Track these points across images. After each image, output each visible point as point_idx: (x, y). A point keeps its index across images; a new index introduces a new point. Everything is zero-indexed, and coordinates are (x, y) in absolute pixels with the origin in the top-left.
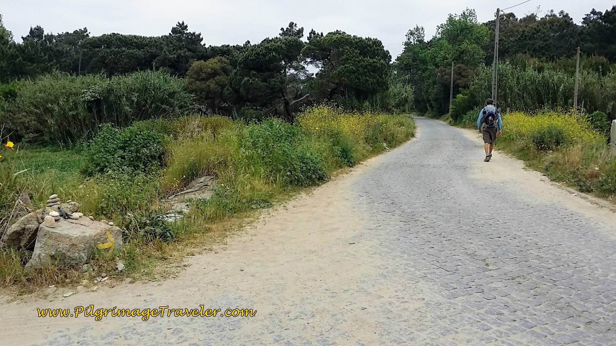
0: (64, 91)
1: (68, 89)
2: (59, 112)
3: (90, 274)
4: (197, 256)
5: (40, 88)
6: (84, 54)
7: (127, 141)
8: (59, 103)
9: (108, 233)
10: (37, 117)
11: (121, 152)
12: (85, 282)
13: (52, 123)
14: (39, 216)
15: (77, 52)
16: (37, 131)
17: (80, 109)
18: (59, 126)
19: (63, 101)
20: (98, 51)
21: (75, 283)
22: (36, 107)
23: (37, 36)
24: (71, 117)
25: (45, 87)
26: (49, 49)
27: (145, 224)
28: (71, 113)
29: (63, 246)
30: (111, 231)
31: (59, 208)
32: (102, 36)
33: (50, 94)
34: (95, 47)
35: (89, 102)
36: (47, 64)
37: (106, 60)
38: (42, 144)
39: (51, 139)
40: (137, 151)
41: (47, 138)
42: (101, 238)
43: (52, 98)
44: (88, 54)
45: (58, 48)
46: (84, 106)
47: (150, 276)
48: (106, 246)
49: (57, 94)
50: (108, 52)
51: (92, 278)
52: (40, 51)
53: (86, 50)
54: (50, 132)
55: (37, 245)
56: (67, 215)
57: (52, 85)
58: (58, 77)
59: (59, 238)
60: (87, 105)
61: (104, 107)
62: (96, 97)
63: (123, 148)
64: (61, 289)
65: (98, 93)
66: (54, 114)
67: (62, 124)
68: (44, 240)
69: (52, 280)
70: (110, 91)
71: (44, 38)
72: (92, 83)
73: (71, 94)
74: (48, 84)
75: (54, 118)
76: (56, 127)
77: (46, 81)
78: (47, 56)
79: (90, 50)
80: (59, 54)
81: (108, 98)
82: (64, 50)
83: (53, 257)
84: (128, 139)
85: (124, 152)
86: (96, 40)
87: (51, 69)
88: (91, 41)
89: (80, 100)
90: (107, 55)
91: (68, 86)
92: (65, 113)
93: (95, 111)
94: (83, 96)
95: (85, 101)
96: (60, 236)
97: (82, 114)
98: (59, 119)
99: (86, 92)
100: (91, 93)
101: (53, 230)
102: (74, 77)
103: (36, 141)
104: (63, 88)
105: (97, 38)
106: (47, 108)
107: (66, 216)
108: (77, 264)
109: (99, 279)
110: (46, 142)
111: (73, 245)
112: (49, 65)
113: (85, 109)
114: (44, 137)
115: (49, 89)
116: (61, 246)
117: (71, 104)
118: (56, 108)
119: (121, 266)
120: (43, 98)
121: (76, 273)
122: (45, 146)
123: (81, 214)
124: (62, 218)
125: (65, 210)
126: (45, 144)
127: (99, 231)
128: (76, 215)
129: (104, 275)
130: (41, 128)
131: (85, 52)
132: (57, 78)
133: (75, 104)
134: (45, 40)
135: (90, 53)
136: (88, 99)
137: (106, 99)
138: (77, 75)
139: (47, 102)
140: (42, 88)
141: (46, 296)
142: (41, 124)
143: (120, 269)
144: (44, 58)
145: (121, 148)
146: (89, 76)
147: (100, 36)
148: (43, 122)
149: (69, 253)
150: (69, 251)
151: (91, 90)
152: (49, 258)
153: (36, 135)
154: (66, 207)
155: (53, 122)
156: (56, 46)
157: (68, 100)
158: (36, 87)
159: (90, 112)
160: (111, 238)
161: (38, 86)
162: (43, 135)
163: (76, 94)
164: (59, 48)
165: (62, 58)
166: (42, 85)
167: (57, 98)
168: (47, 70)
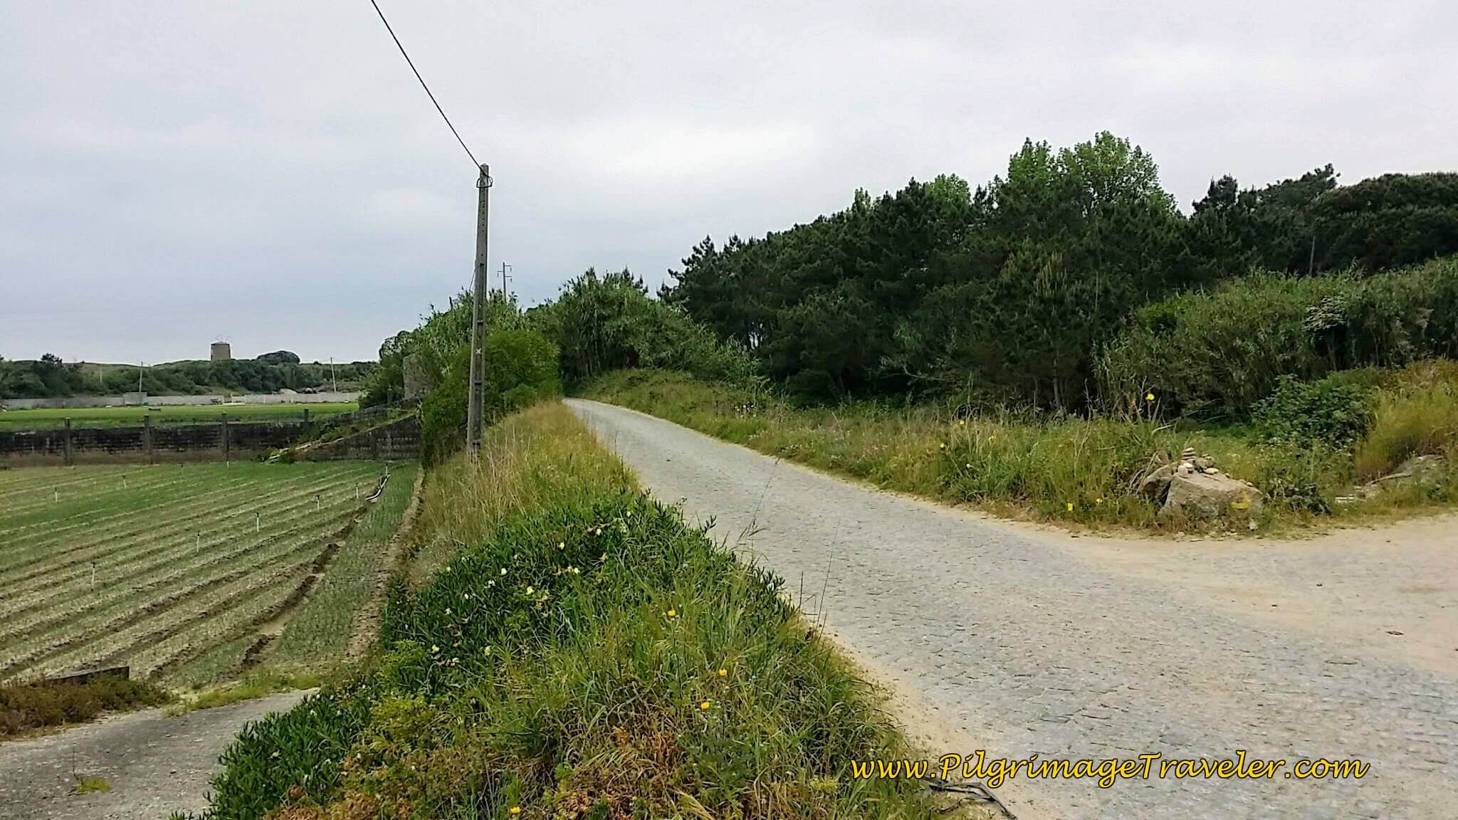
0: (1269, 311)
1: (1278, 308)
2: (1257, 356)
3: (1219, 528)
4: (1349, 530)
5: (1221, 308)
6: (1319, 228)
7: (1315, 400)
8: (1257, 337)
9: (1244, 493)
10: (1213, 368)
11: (1304, 418)
12: (1213, 533)
13: (1240, 379)
14: (1174, 468)
15: (1308, 221)
16: (1213, 395)
17: (1300, 347)
18: (1256, 385)
19: (1266, 332)
20: (1351, 218)
21: (1202, 533)
22: (1212, 347)
23: (1222, 199)
24: (1281, 365)
25: (1231, 305)
26: (1247, 221)
27: (1293, 492)
28: (1280, 357)
29: (1194, 497)
30: (1249, 493)
31: (1194, 461)
32: (1361, 184)
33: (1240, 319)
34: (1344, 211)
35: (1321, 332)
36: (1238, 258)
37: (1366, 237)
38: (1220, 420)
39: (1238, 411)
40: (1329, 415)
41: (1229, 409)
42: (1236, 496)
43: (1244, 326)
44: (1328, 227)
45: (1266, 219)
46: (1309, 341)
47: (1281, 536)
48: (1241, 506)
49: (1254, 319)
50: (1372, 220)
51: (1221, 531)
52: (1225, 231)
53: (1323, 219)
54: (1237, 398)
55: (1170, 494)
56: (1202, 469)
57: (1245, 301)
58: (1259, 282)
59: (1191, 488)
60: (1317, 338)
61: (1354, 341)
62: (1337, 321)
63: (1309, 412)
64: (1189, 536)
65: (1340, 313)
66: (1246, 359)
67: (1261, 380)
68: (1176, 488)
69: (1180, 527)
70: (1367, 307)
71: (1237, 200)
72: (1329, 292)
73: (1282, 317)
74: (1236, 299)
75: (1245, 368)
76: (1249, 387)
77: (1234, 293)
78: (1239, 241)
79: (1333, 217)
80: (1267, 230)
81: (1362, 323)
82: (1280, 222)
83: (1183, 506)
84: (1317, 398)
85: (1310, 417)
86: (1346, 195)
87: (1246, 266)
88: (1336, 198)
89: (1300, 330)
90: (1371, 226)
91: (1277, 301)
92: (1268, 358)
93: (1331, 352)
94: (1308, 319)
95: (1312, 329)
96: (1193, 486)
97: (1304, 359)
98: (1256, 370)
99: (1316, 311)
100: (1324, 312)
101: (1185, 480)
102: (1292, 280)
103: (1209, 415)
104: (1269, 306)
105: (1349, 189)
106: (1233, 348)
107: (1200, 470)
108: (1207, 517)
109: (1229, 533)
110: (1228, 416)
111: (1204, 496)
112: (1242, 258)
113: (1310, 348)
114: (1224, 407)
115: (1240, 308)
116: (1191, 496)
117: (1283, 338)
118: (1251, 348)
119: (1253, 525)
120: (1226, 329)
121: (1206, 525)
122: (1225, 426)
123: (1216, 470)
124: (1196, 472)
125: (1200, 464)
126: (1226, 421)
127: (1233, 488)
128: (1212, 470)
129: (1233, 530)
130: (1220, 388)
131: (1322, 223)
132: (1257, 285)
133: (1291, 338)
134: (1239, 204)
135: (1332, 224)
136: (1317, 326)
137: (1357, 325)
138: (1302, 275)
139: (1233, 336)
140: (1226, 308)
141: (1174, 539)
142: (1219, 380)
143: (1251, 528)
144: (1234, 245)
145: (1306, 412)
146: (1323, 276)
147: (1357, 183)
148: (1223, 377)
149: (1199, 505)
150: (1200, 502)
151: (1325, 308)
152: (1180, 507)
153: (1210, 402)
154: (1201, 462)
155: (1243, 377)
156: (1262, 214)
157: (1275, 330)
158: (1214, 307)
159: (1321, 355)
160: (1248, 499)
161: (1218, 303)
162: (1222, 403)
163: (1295, 318)
164: (1269, 218)
165: (1273, 240)
166: (1226, 302)
167: (1253, 327)
168: (1239, 270)
